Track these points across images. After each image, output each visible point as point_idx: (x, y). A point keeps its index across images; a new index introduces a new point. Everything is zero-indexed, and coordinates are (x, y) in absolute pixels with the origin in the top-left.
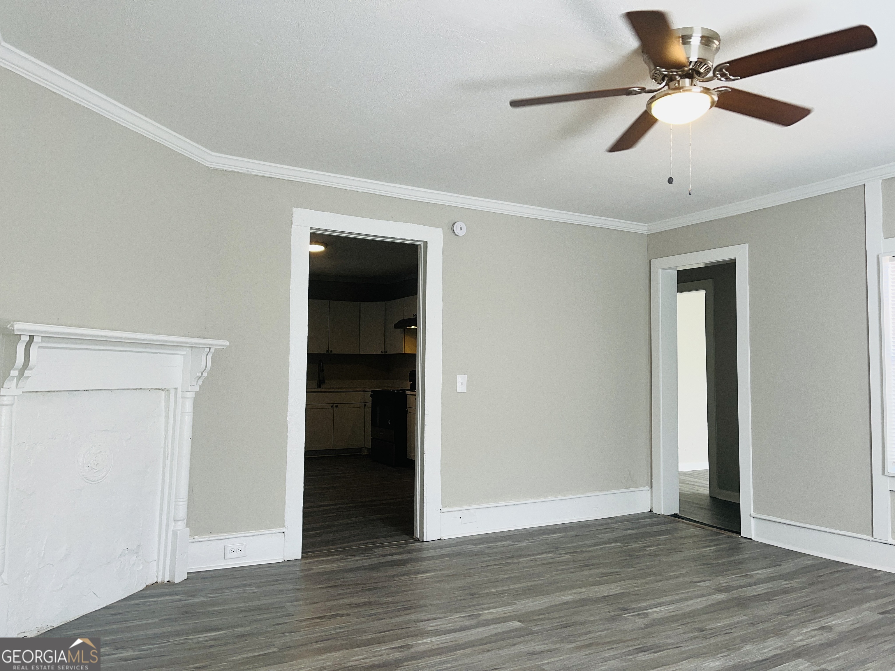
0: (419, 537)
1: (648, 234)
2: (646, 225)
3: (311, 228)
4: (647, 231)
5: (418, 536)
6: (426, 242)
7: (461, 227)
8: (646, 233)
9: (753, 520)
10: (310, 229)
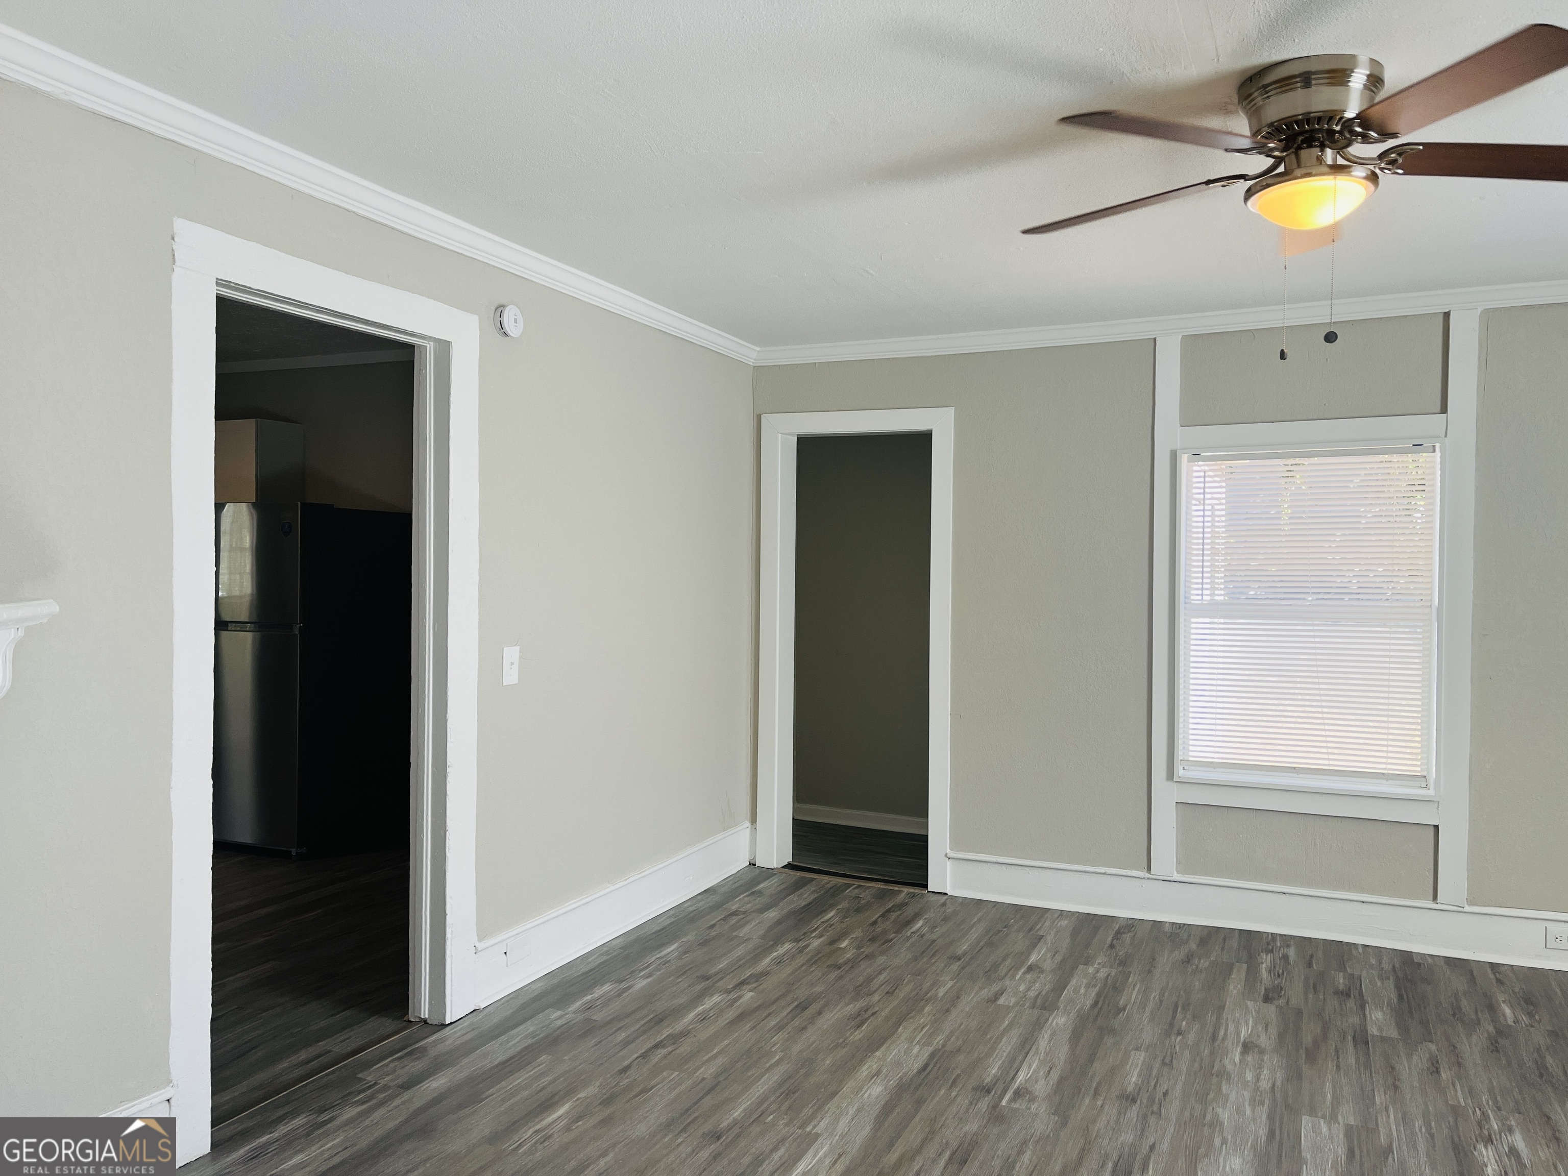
0: (427, 1016)
1: (755, 367)
2: (758, 349)
3: (219, 282)
4: (755, 360)
5: (425, 1013)
6: (448, 343)
7: (516, 317)
8: (752, 364)
9: (949, 863)
10: (217, 284)
